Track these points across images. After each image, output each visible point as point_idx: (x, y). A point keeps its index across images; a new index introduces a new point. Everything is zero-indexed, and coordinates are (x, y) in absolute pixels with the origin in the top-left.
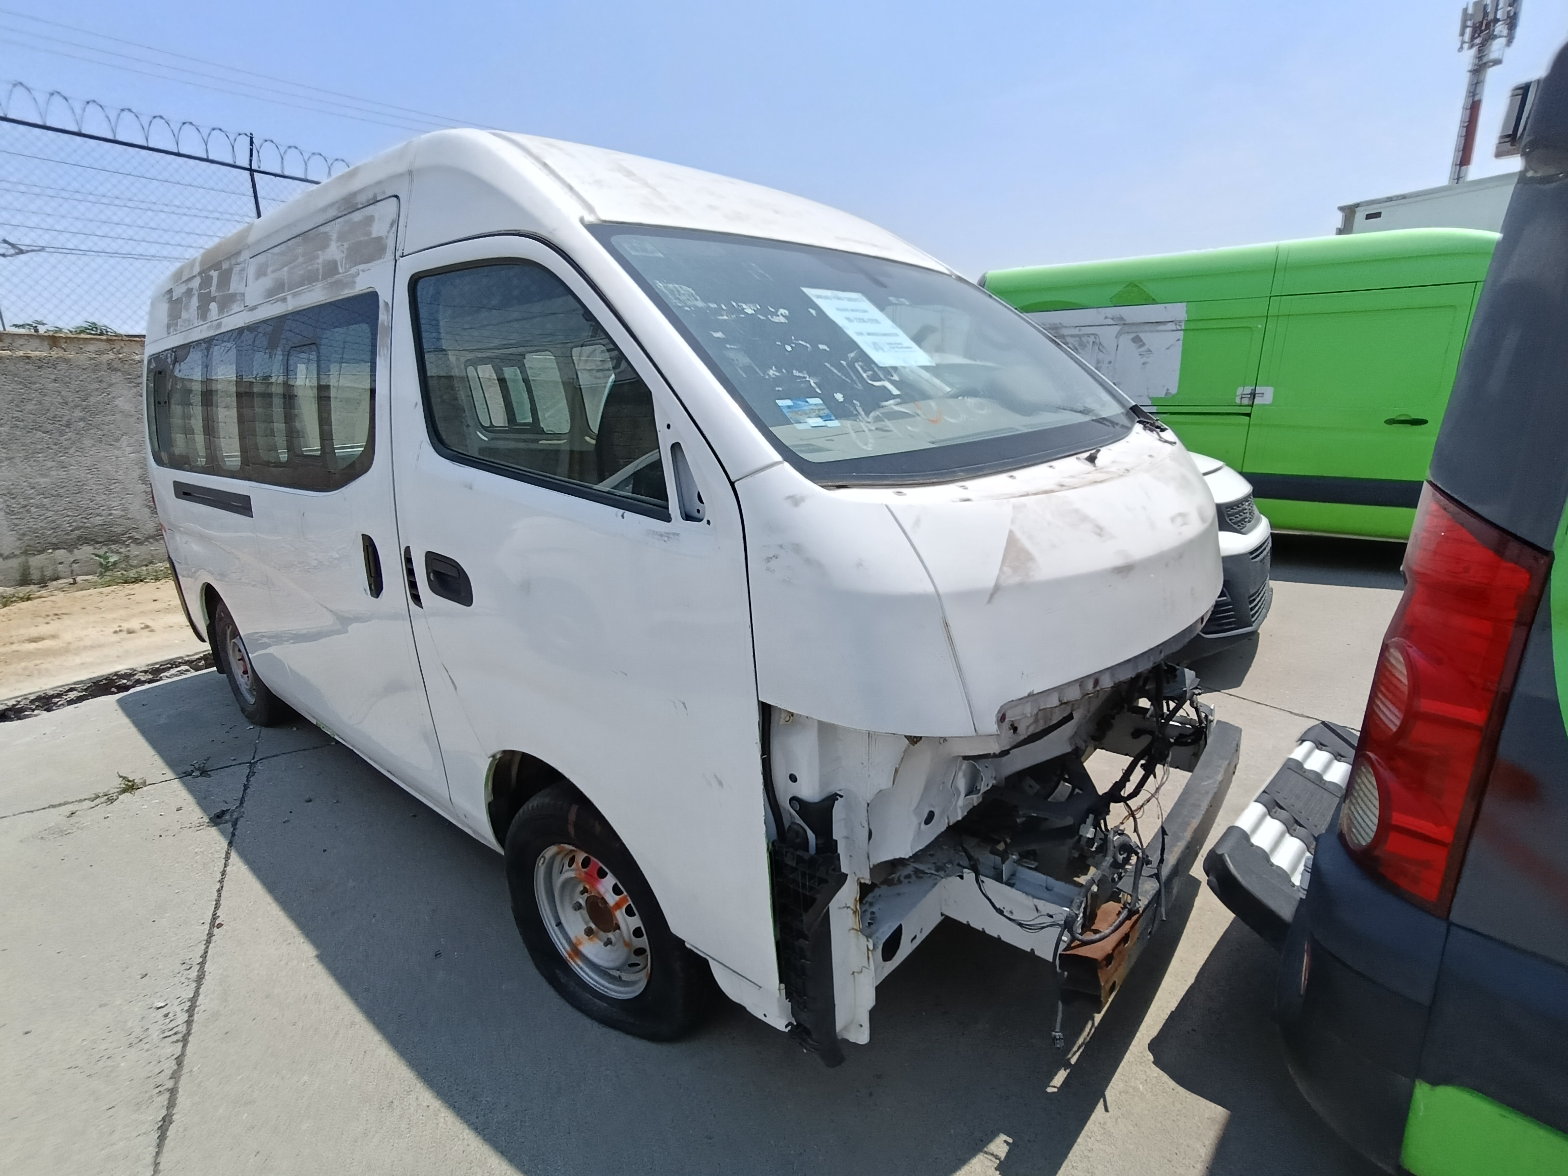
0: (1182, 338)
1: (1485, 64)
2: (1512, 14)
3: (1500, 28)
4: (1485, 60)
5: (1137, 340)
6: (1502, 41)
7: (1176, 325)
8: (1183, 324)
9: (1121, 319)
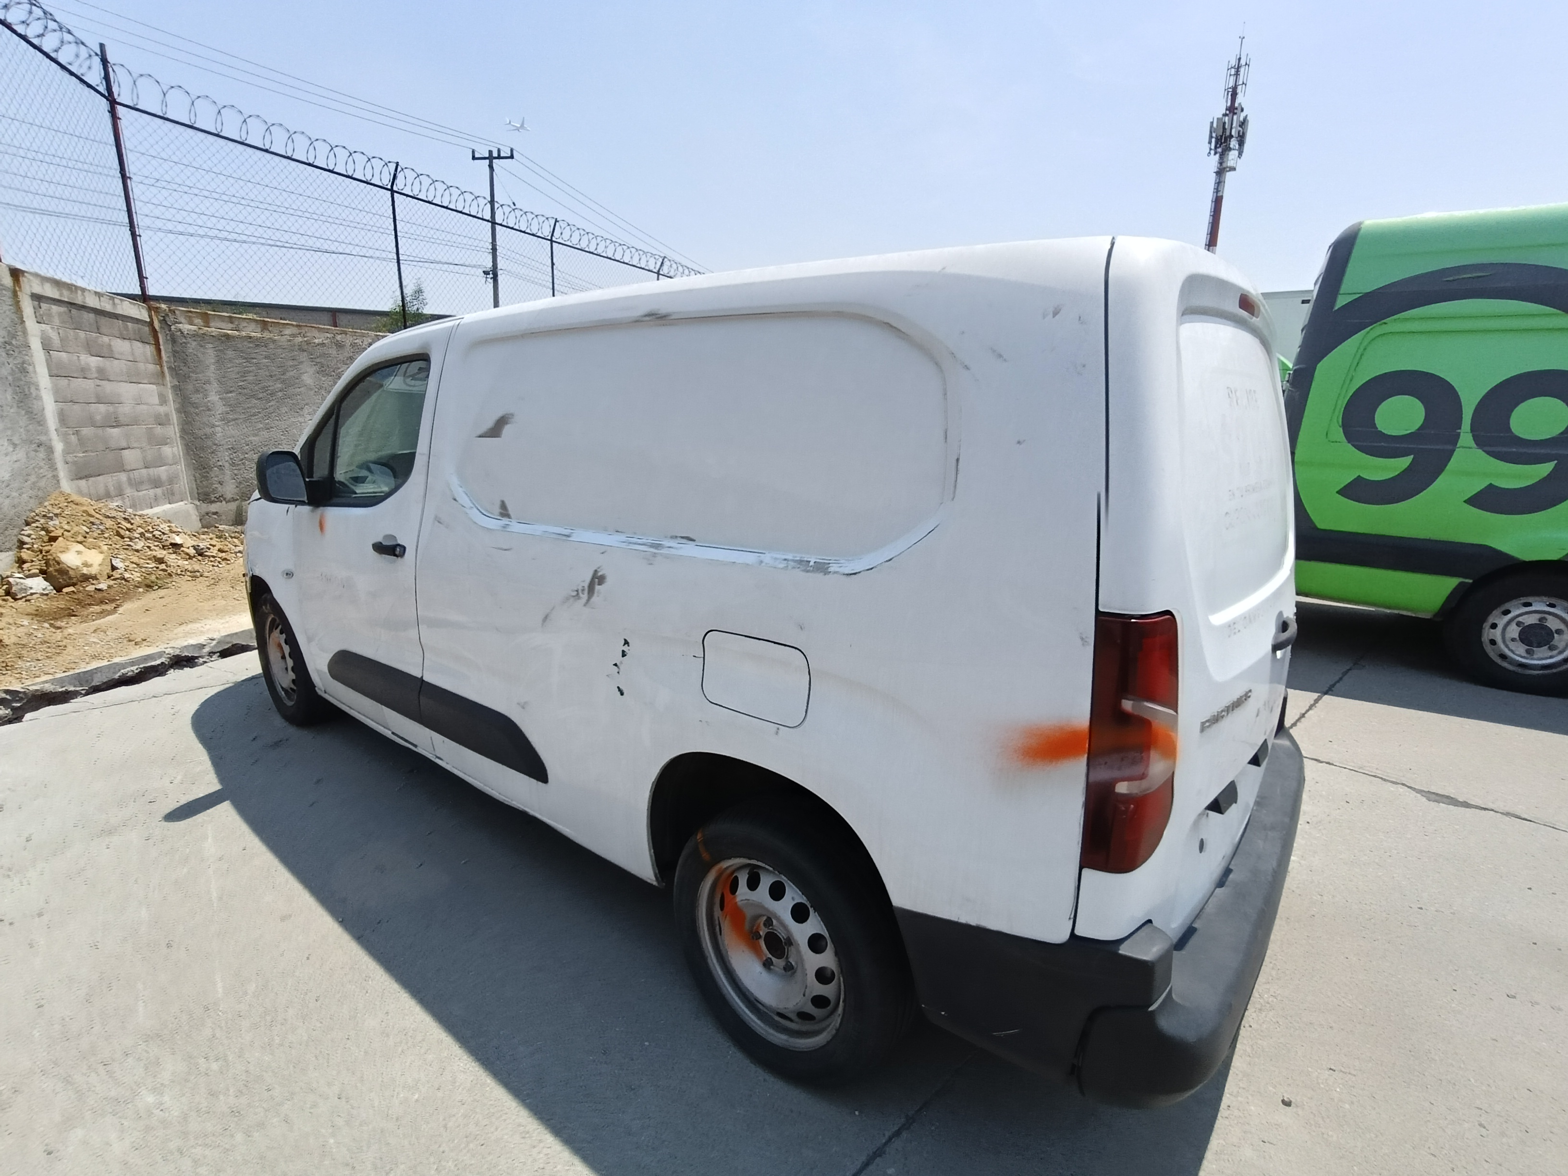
1: (1225, 168)
2: (1241, 134)
3: (1234, 143)
4: (1224, 165)
6: (1236, 153)
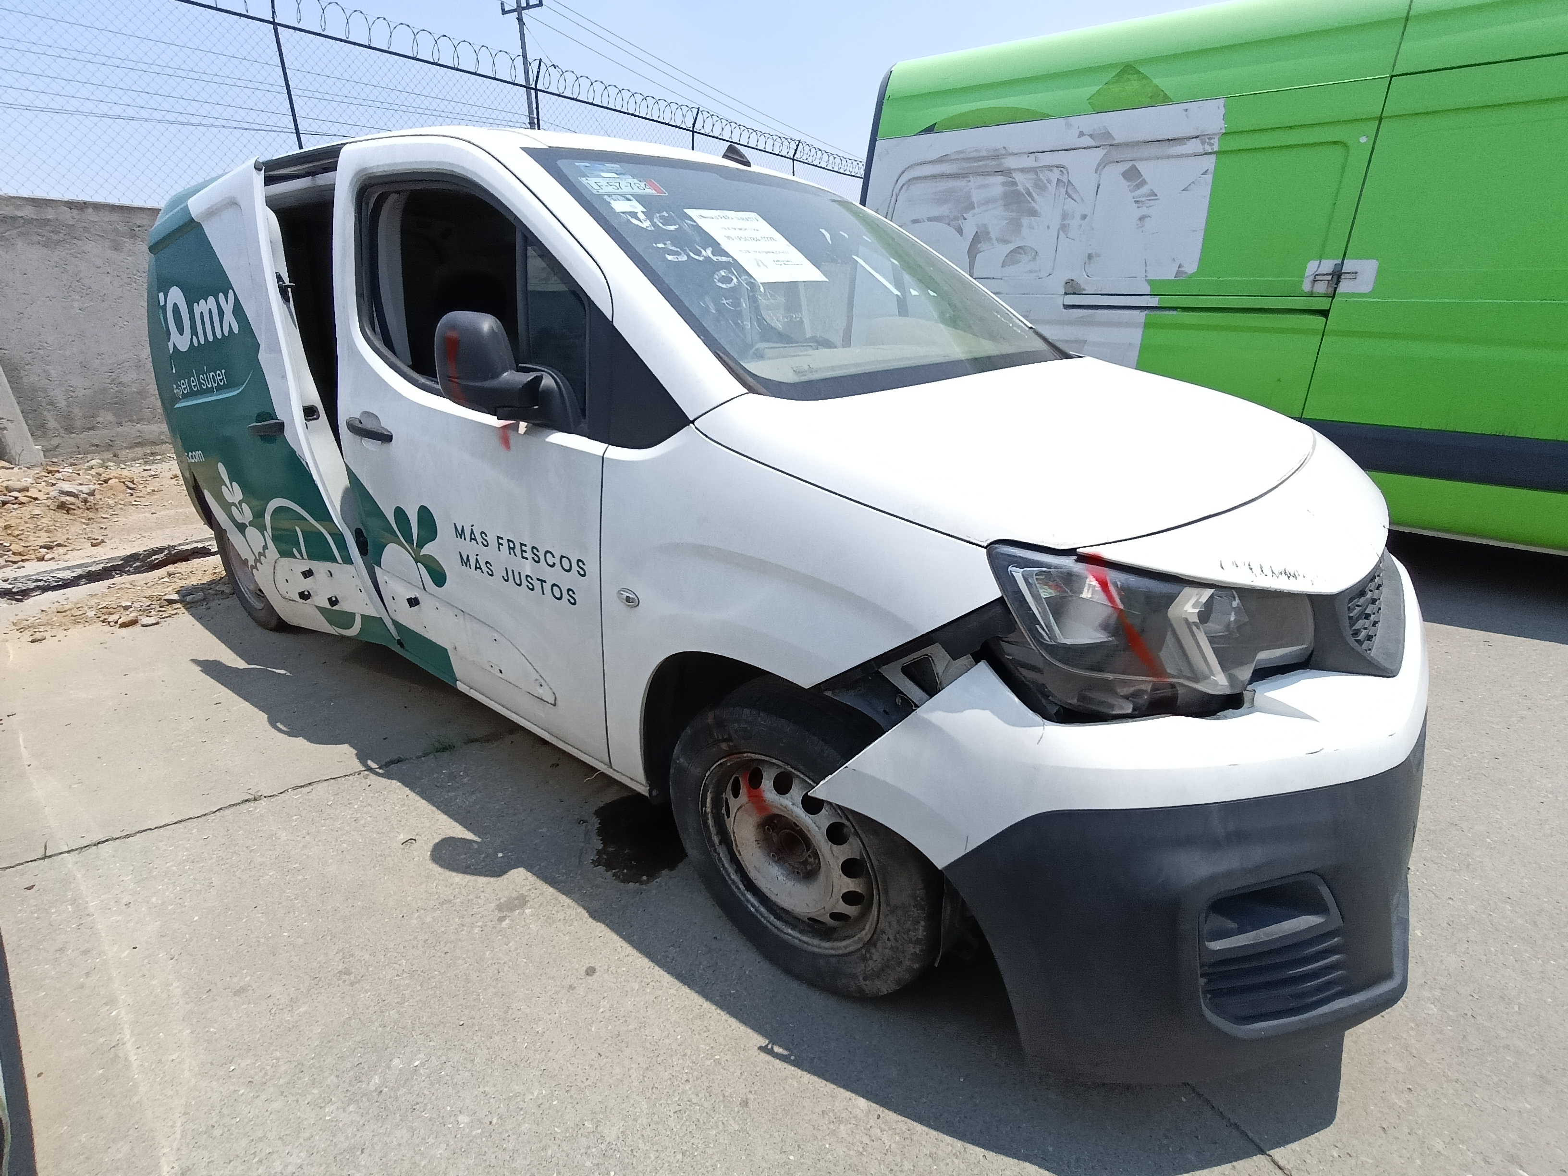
0: (1212, 167)
5: (1133, 175)
7: (1203, 143)
8: (1216, 141)
9: (1107, 135)
